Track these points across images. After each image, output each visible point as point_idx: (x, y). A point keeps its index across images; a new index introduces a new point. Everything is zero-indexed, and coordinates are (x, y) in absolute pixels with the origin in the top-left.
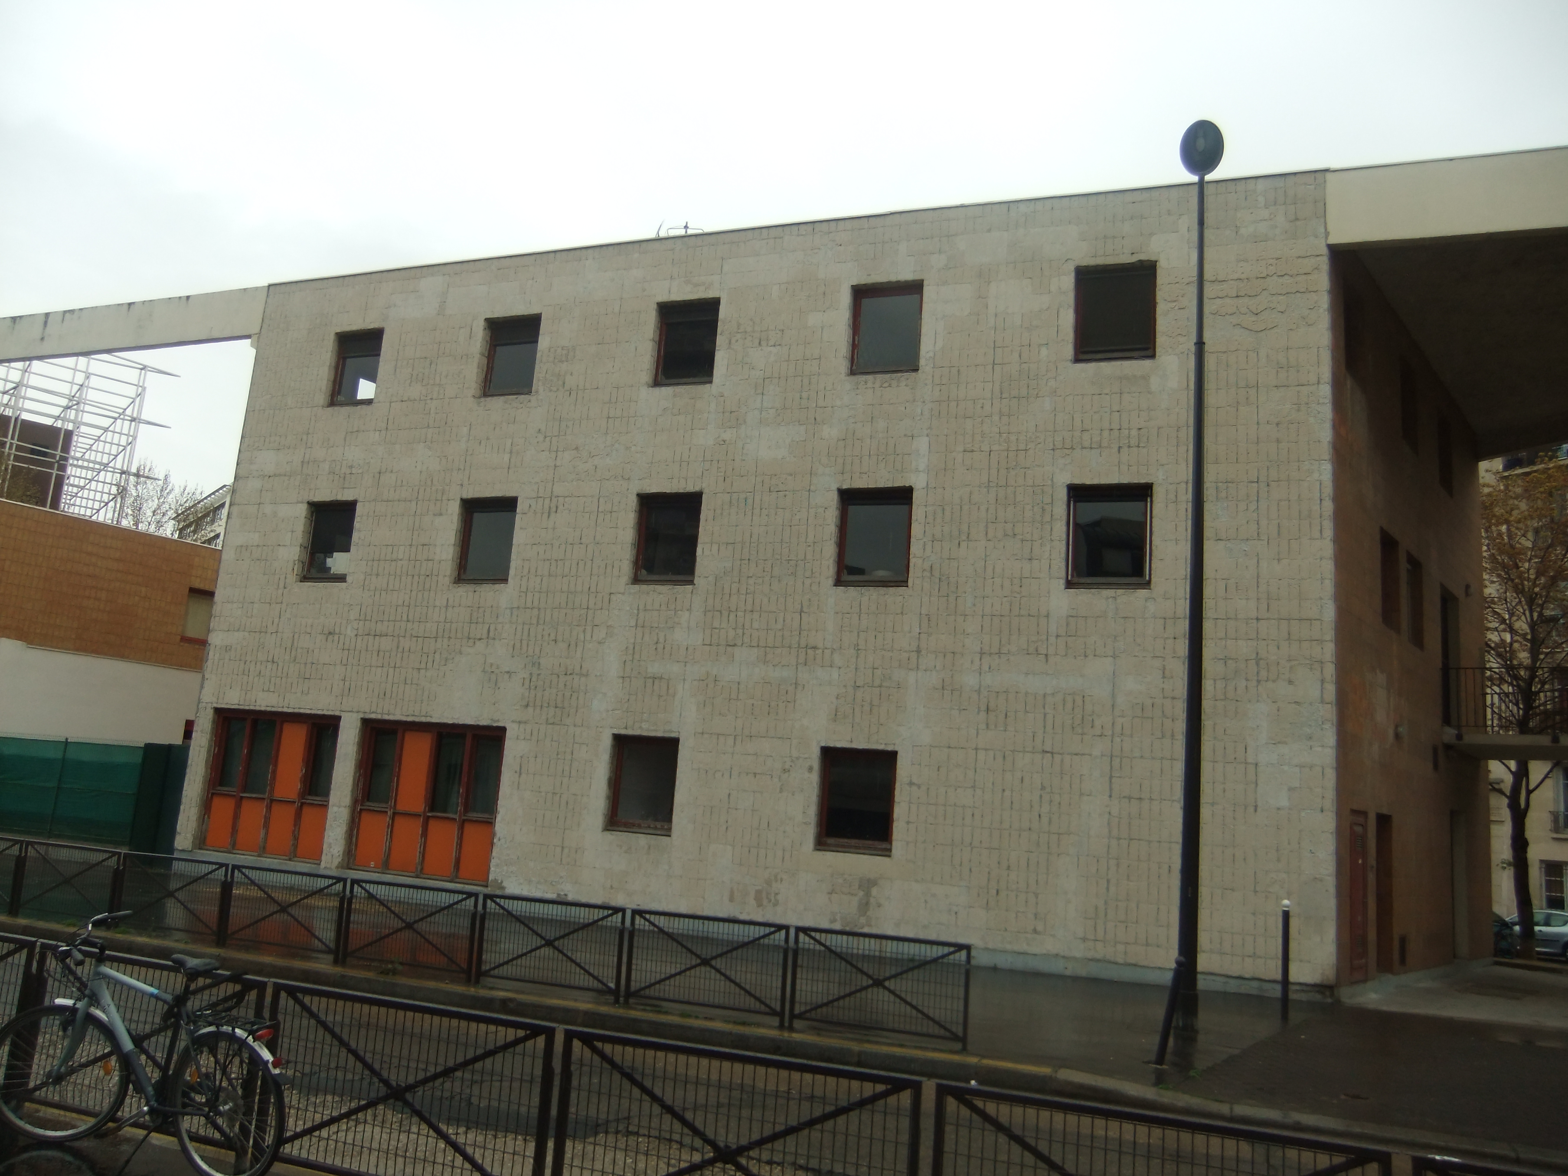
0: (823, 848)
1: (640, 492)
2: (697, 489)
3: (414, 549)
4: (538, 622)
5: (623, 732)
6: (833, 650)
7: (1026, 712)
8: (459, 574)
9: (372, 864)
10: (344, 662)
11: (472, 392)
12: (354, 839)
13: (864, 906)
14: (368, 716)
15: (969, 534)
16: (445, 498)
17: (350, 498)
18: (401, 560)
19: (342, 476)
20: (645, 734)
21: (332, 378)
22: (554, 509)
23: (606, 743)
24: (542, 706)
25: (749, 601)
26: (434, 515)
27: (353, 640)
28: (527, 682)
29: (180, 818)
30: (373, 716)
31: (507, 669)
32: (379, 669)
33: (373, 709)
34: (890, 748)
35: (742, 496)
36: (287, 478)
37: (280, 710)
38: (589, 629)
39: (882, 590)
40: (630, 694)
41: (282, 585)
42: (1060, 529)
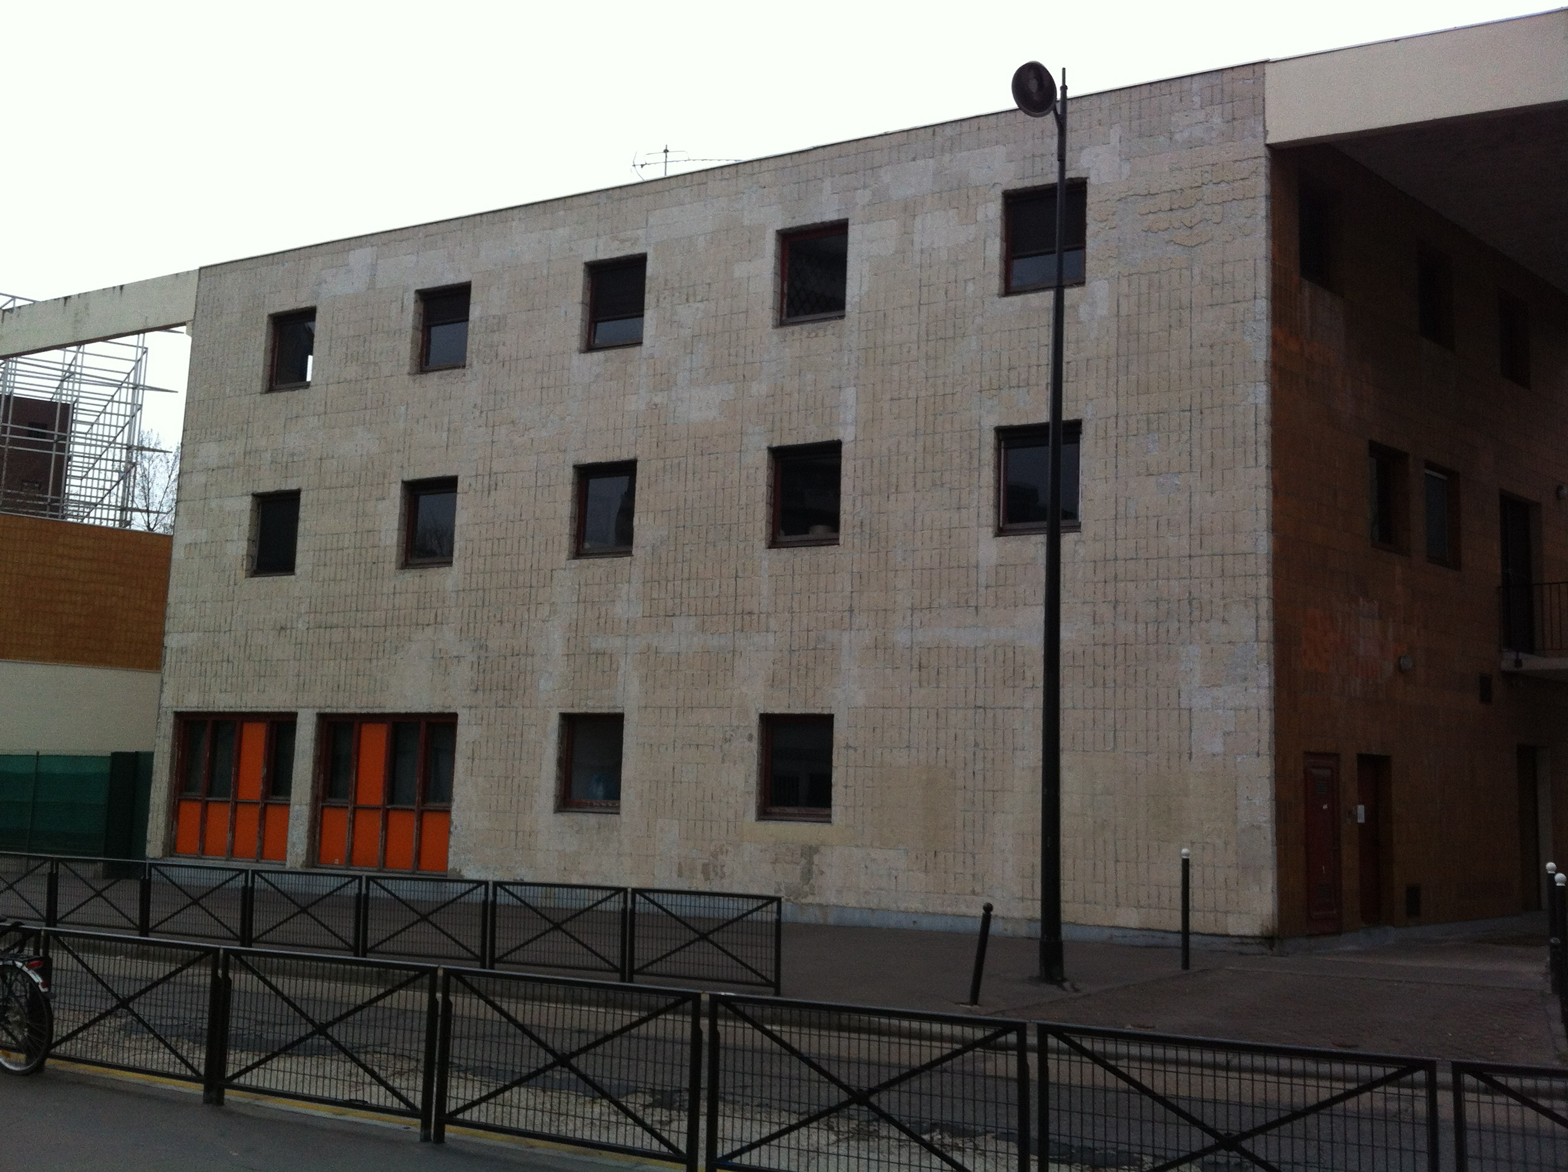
0: (766, 817)
1: (576, 463)
2: (631, 457)
3: (359, 536)
4: (483, 603)
5: (570, 710)
6: (768, 615)
7: (958, 667)
8: (406, 560)
9: (337, 861)
10: (298, 656)
11: (407, 369)
12: (317, 837)
13: (807, 874)
14: (322, 711)
15: (897, 486)
16: (386, 481)
17: (294, 487)
18: (347, 548)
19: (284, 464)
20: (590, 711)
21: (269, 363)
22: (493, 487)
23: (554, 722)
24: (490, 690)
25: (686, 570)
26: (377, 500)
27: (305, 634)
28: (476, 666)
29: (150, 826)
30: (328, 710)
31: (455, 654)
32: (332, 662)
33: (329, 703)
34: (826, 712)
35: (676, 461)
36: (230, 470)
37: (238, 710)
38: (533, 609)
39: (814, 550)
40: (575, 672)
41: (232, 583)
42: (988, 475)
